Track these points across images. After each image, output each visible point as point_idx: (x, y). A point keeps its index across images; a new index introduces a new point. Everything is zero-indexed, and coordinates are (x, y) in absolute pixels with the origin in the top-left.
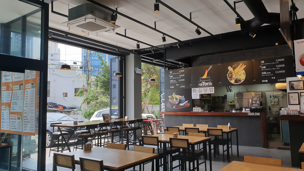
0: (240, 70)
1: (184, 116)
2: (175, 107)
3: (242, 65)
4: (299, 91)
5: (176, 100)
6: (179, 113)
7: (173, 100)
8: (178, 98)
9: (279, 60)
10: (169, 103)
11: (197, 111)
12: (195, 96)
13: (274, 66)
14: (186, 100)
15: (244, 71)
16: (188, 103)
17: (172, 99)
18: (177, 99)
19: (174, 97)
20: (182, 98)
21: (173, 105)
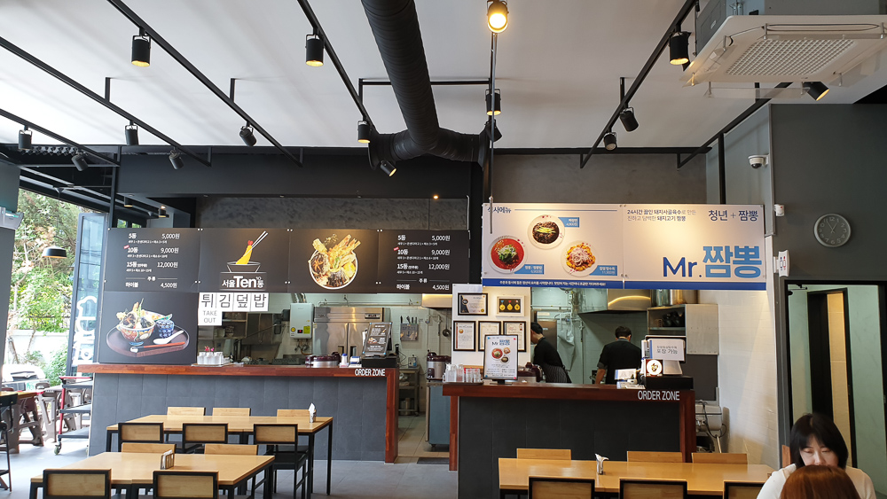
0: (344, 252)
1: (167, 377)
2: (136, 350)
3: (351, 240)
4: (477, 319)
5: (143, 327)
6: (149, 369)
7: (132, 327)
8: (151, 321)
9: (440, 238)
10: (115, 335)
11: (212, 363)
12: (208, 316)
13: (427, 251)
14: (177, 329)
15: (354, 257)
16: (183, 336)
17: (131, 325)
18: (145, 324)
19: (136, 316)
20: (166, 321)
21: (129, 341)
